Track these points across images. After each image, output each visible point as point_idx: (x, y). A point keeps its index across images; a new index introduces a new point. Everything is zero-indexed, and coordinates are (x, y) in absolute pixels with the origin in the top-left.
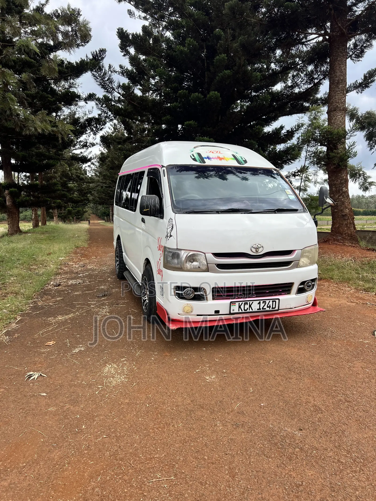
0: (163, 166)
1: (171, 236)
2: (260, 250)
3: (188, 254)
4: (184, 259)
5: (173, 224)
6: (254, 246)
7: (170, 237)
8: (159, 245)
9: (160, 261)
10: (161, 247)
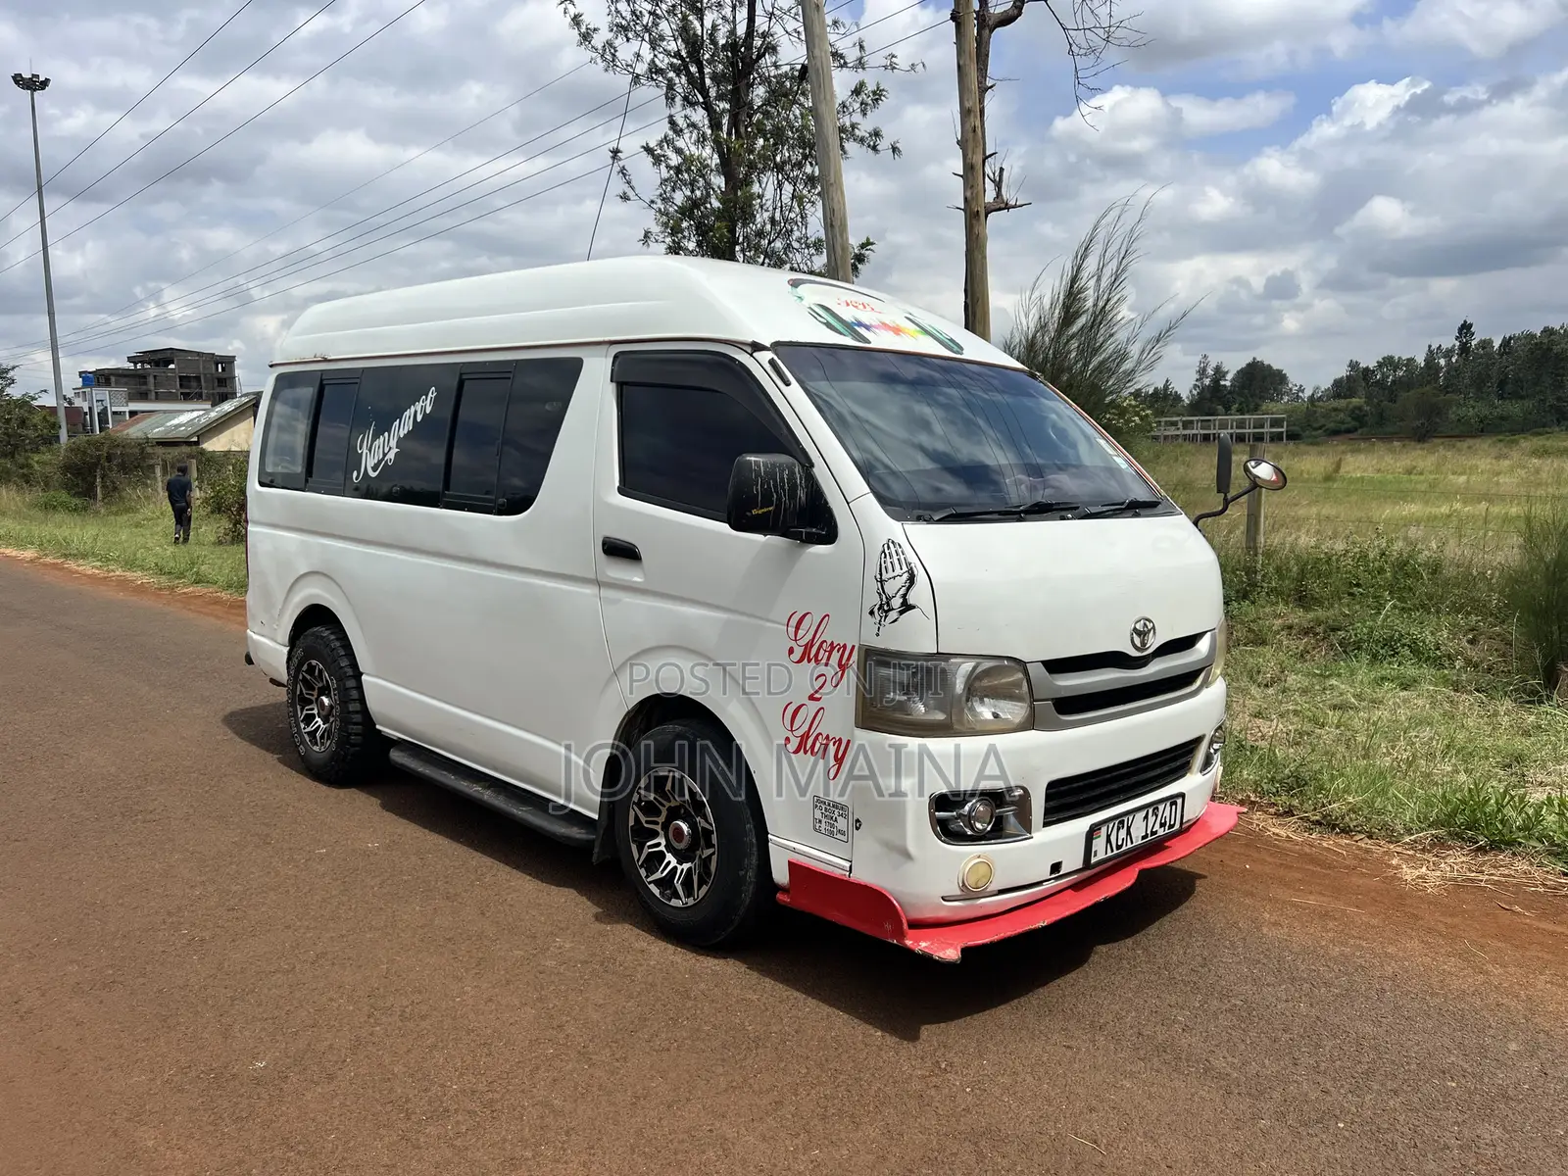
0: (756, 347)
1: (907, 607)
2: (1150, 638)
3: (975, 668)
4: (959, 686)
5: (908, 564)
6: (1138, 627)
7: (901, 613)
8: (803, 642)
9: (818, 705)
10: (826, 651)
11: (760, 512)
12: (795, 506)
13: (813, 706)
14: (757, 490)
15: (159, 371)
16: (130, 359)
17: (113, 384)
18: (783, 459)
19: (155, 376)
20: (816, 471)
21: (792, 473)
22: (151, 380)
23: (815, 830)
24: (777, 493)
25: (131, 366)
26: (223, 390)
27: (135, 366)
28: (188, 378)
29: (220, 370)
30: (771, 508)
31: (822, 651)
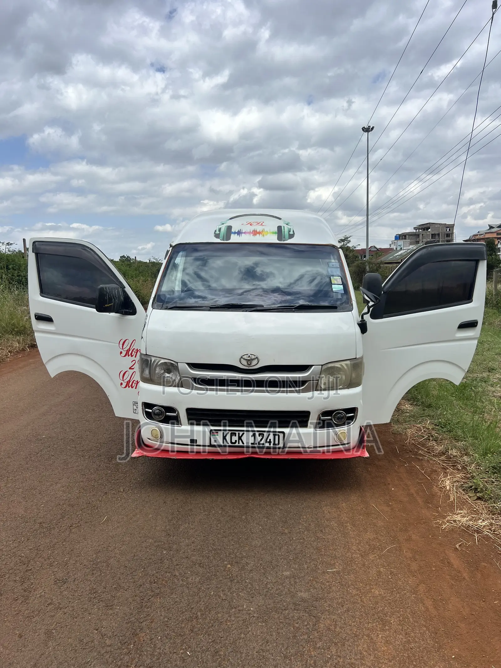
1: (142, 338)
2: (254, 362)
3: (159, 362)
4: (154, 368)
6: (245, 357)
8: (126, 349)
9: (133, 371)
10: (135, 352)
11: (108, 306)
12: (120, 302)
13: (132, 371)
14: (107, 298)
15: (424, 232)
16: (415, 228)
17: (407, 238)
18: (114, 286)
19: (422, 234)
20: (126, 289)
21: (118, 292)
22: (421, 236)
23: (134, 413)
24: (114, 298)
25: (415, 231)
26: (448, 238)
27: (416, 231)
28: (435, 234)
29: (448, 230)
30: (112, 304)
31: (133, 352)
